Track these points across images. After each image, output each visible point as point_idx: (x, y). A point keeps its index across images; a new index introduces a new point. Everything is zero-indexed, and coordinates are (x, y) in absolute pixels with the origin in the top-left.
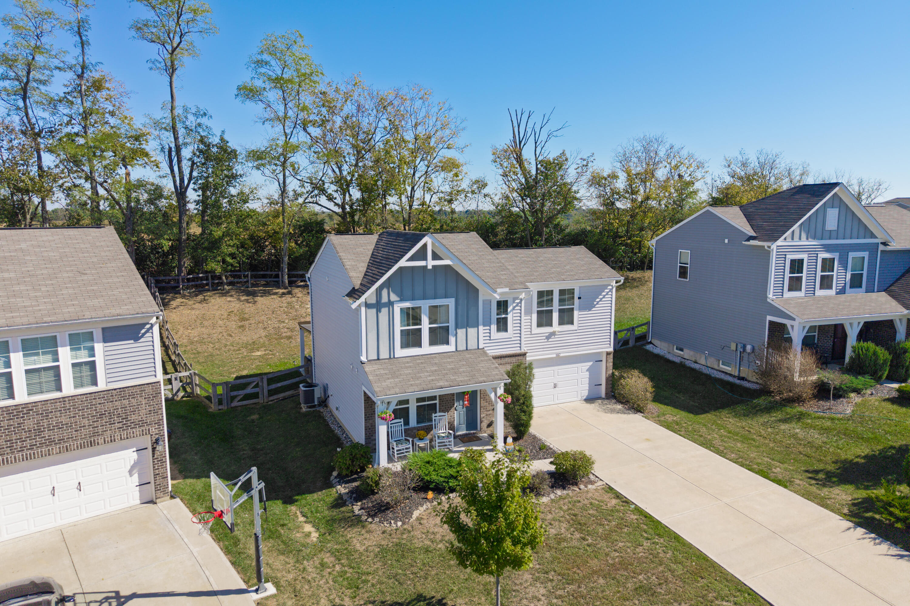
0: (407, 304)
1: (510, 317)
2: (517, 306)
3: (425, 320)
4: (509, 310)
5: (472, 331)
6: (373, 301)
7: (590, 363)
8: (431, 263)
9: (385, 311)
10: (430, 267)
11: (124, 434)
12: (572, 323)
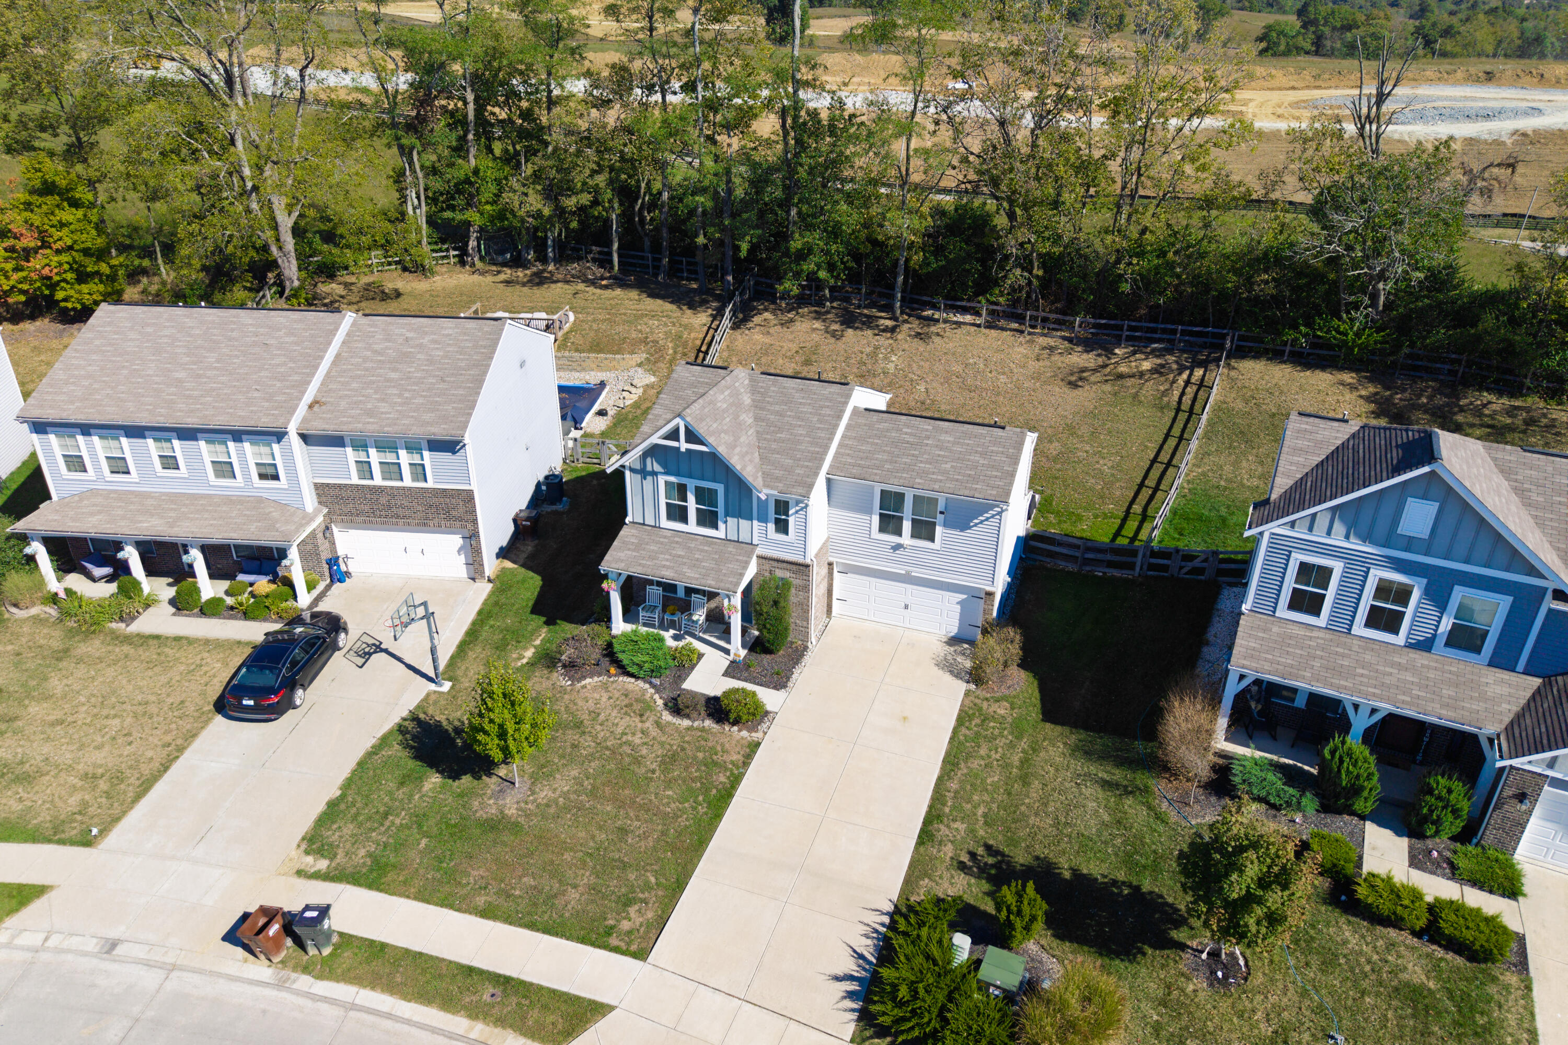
0: (672, 479)
1: (791, 520)
2: (802, 509)
3: (691, 498)
4: (791, 512)
5: (744, 523)
6: (638, 466)
7: (965, 596)
8: (684, 446)
9: (649, 478)
10: (683, 449)
11: (448, 524)
12: (933, 540)
